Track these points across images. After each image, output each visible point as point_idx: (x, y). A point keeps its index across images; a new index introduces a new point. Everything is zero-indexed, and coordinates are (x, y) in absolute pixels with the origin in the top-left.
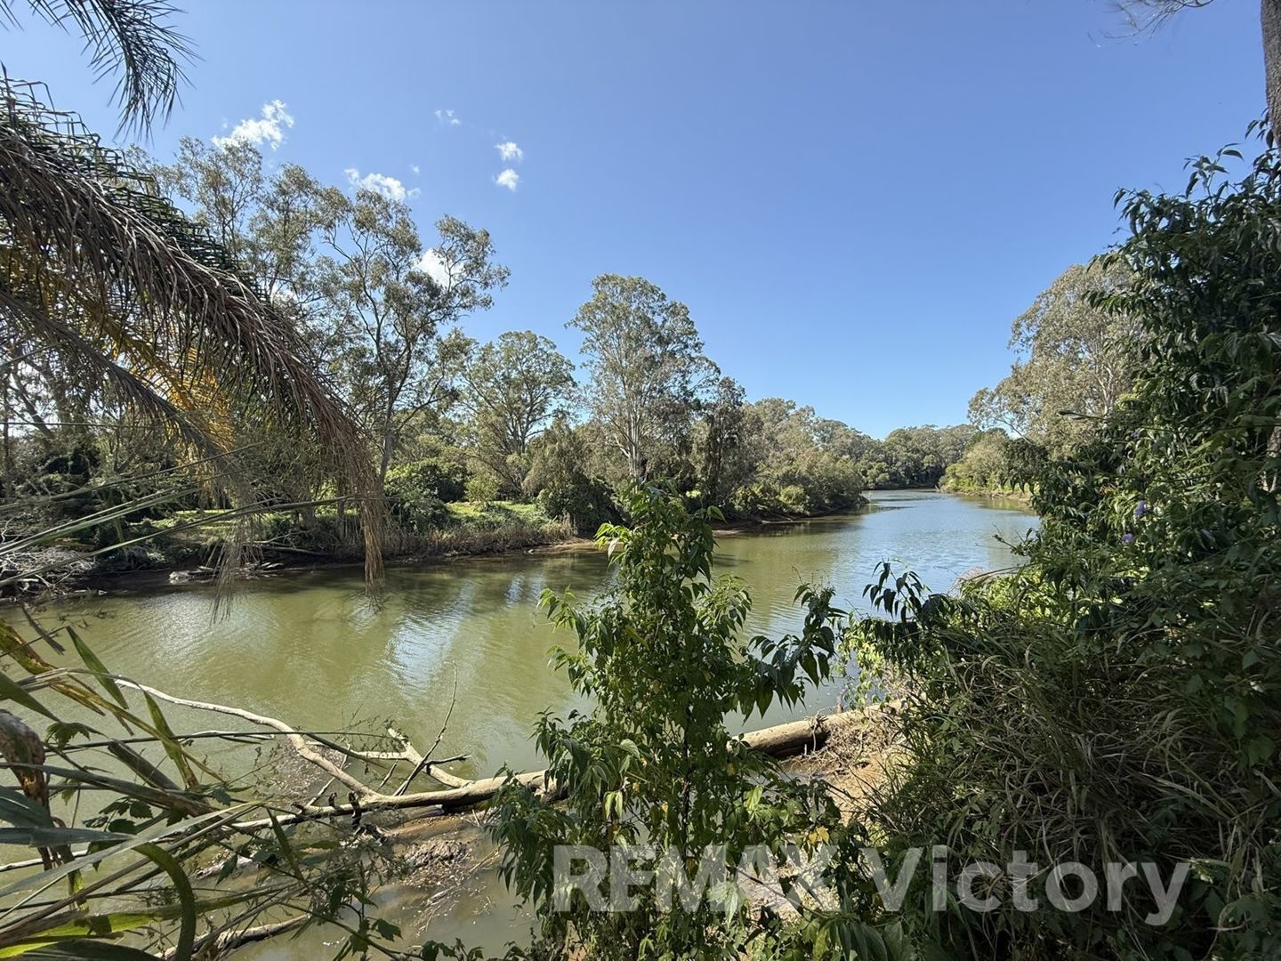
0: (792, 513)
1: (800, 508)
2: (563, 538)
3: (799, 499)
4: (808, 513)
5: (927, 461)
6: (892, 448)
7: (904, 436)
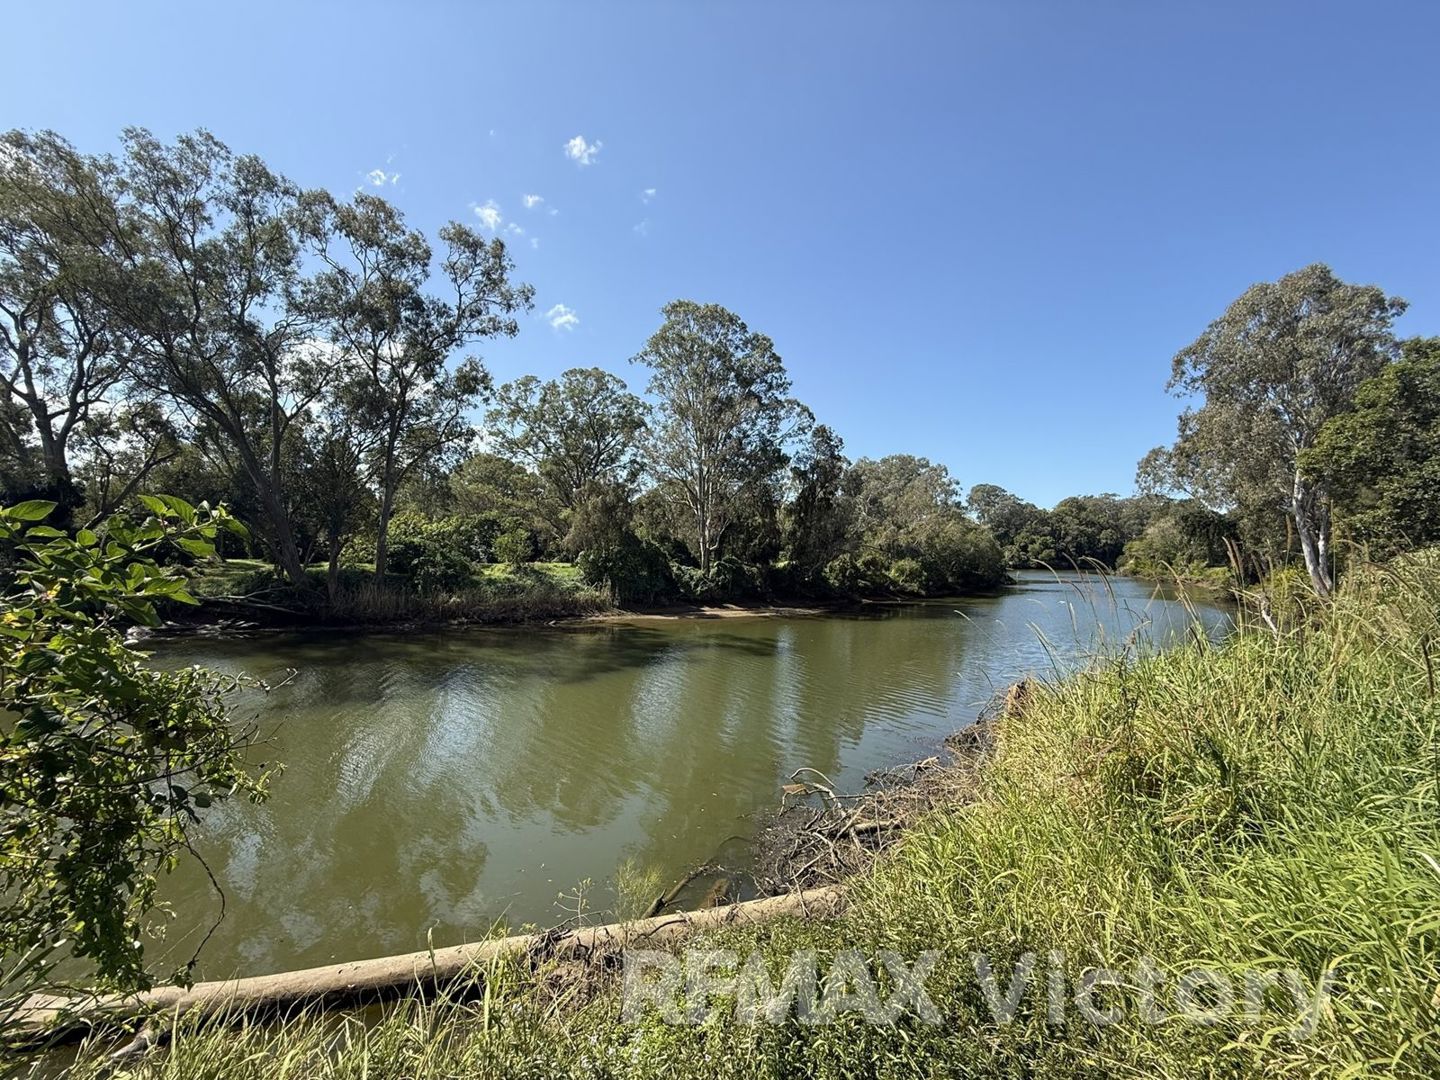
0: (902, 592)
1: (915, 586)
2: (600, 608)
3: (913, 575)
4: (923, 593)
5: (1105, 537)
6: (1062, 520)
7: (1076, 506)
